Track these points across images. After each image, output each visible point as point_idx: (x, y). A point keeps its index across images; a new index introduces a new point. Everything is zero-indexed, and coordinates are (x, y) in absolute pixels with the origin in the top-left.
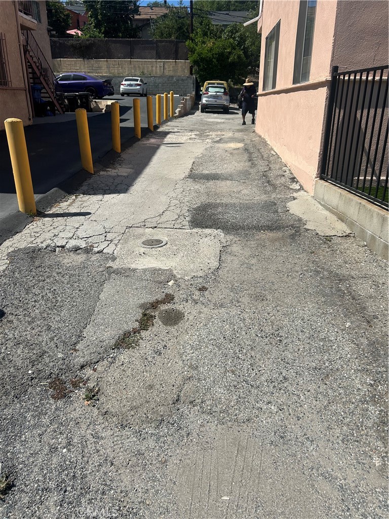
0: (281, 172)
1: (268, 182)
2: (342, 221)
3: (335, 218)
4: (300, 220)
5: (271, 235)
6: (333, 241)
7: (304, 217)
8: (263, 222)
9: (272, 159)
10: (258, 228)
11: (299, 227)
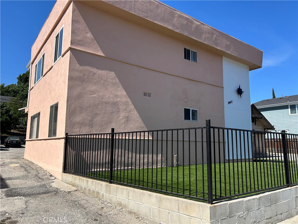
0: (44, 174)
1: (39, 178)
2: (74, 186)
3: (71, 186)
4: (57, 189)
5: (46, 195)
6: (71, 193)
7: (59, 187)
8: (41, 191)
9: (38, 169)
10: (39, 194)
11: (57, 191)
